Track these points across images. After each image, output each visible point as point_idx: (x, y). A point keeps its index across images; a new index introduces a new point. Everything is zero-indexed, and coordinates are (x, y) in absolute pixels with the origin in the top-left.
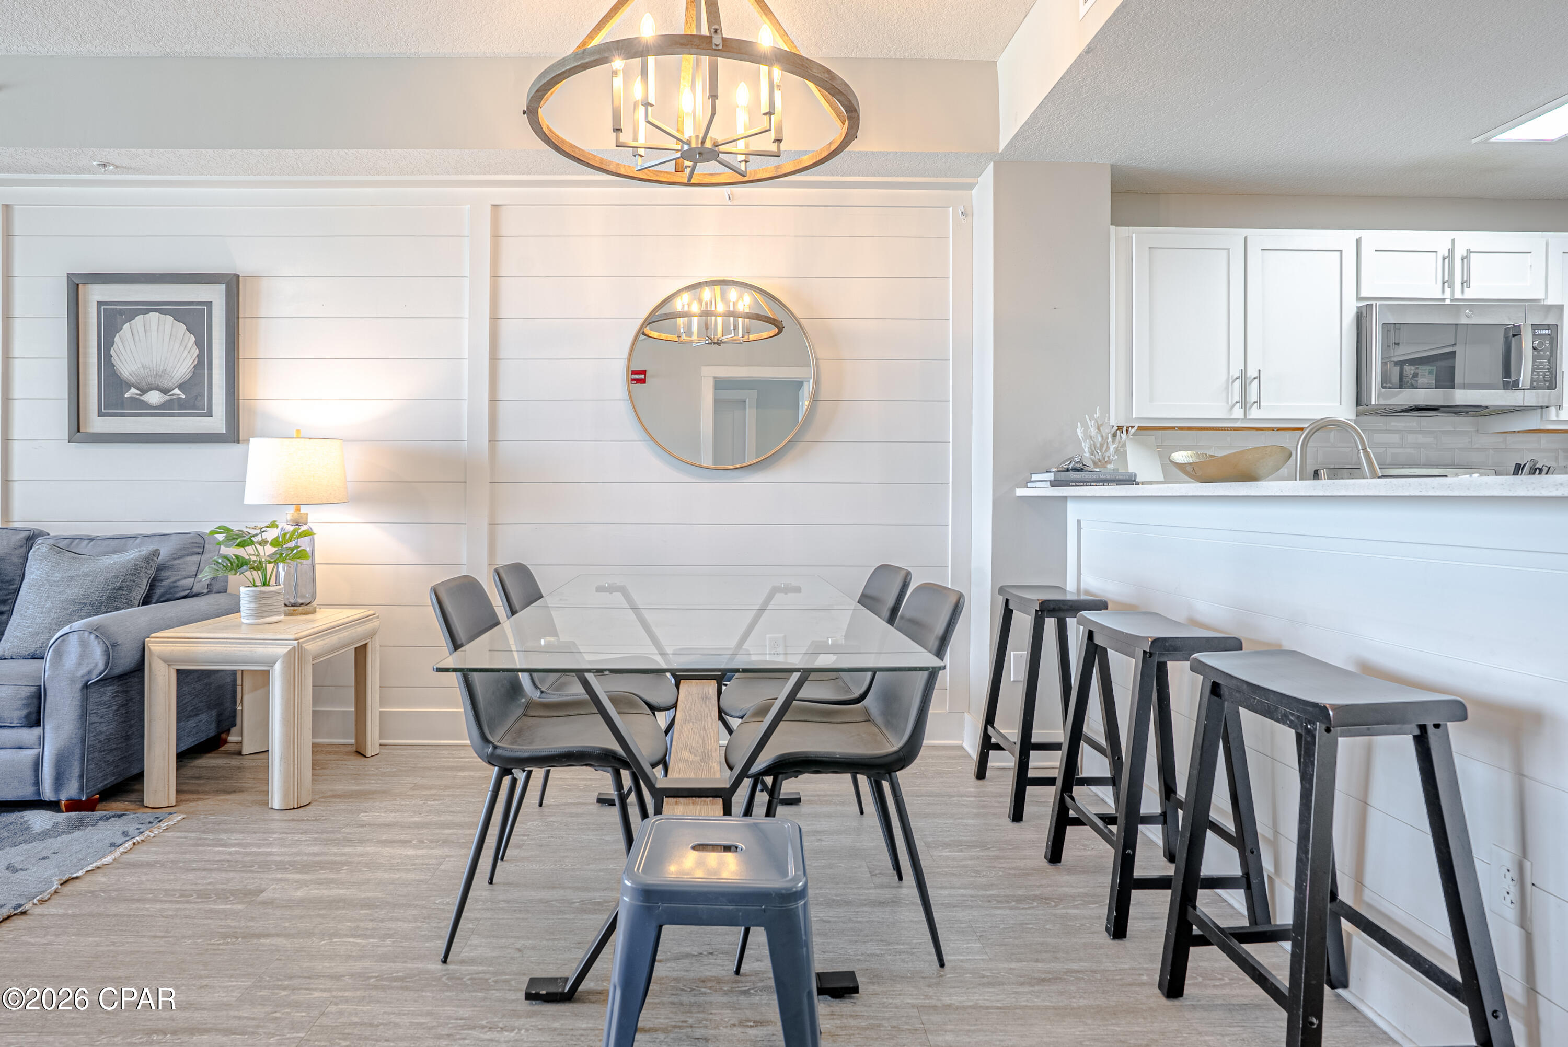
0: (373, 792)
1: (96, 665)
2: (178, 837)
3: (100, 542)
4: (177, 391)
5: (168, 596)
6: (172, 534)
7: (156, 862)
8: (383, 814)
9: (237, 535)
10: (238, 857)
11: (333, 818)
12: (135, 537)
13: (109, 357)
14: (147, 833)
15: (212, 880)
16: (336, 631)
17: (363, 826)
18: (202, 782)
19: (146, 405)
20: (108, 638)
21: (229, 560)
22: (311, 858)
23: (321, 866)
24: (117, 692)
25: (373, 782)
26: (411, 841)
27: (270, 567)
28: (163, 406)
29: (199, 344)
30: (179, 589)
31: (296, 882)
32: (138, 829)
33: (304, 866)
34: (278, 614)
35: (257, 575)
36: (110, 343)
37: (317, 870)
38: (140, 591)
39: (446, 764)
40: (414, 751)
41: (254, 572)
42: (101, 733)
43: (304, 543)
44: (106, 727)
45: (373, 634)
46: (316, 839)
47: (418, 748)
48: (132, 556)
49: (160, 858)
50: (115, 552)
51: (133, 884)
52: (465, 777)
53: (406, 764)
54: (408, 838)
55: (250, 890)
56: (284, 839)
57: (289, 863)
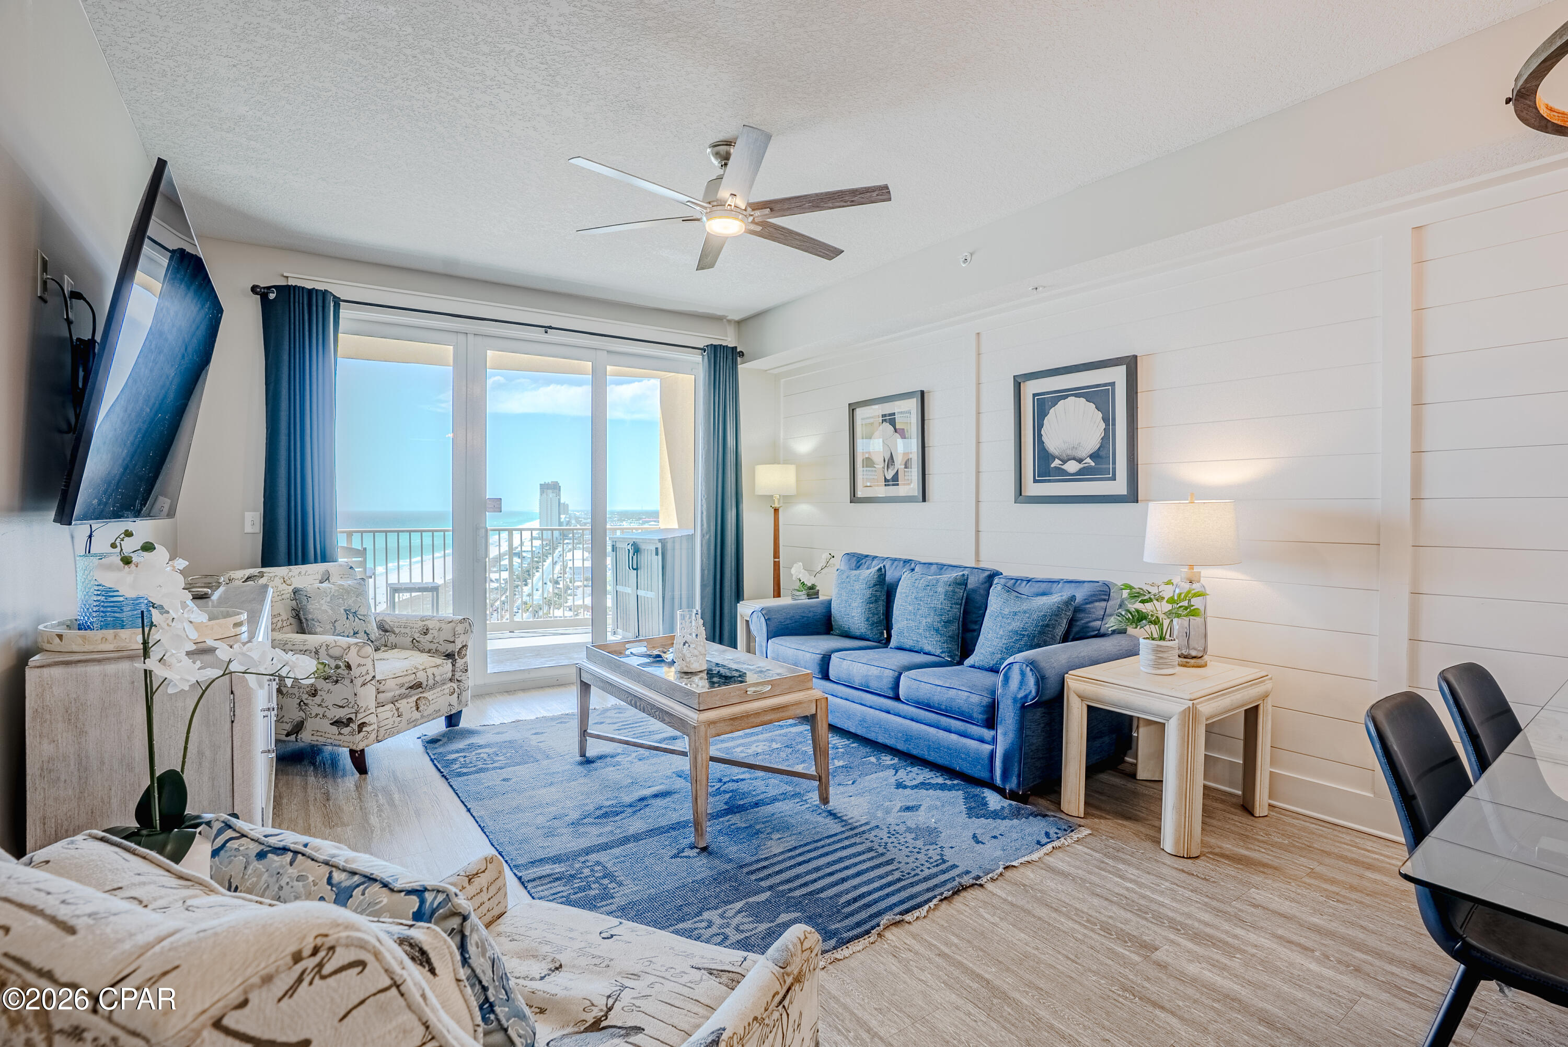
0: (1265, 865)
1: (1031, 692)
2: (1086, 854)
3: (1034, 584)
4: (1088, 460)
5: (1081, 634)
6: (1084, 582)
7: (1069, 874)
8: (1276, 899)
9: (1138, 593)
10: (1135, 897)
11: (1223, 884)
12: (1058, 582)
13: (1040, 436)
14: (1062, 840)
15: (1113, 915)
16: (1229, 693)
17: (1256, 906)
18: (1103, 798)
19: (1065, 473)
20: (1039, 672)
21: (1131, 613)
22: (1202, 927)
23: (1213, 942)
24: (1044, 713)
25: (1263, 850)
26: (1313, 951)
27: (1166, 623)
28: (1080, 472)
29: (1105, 419)
30: (1089, 630)
31: (1188, 952)
32: (1056, 833)
33: (1195, 934)
34: (1173, 666)
35: (1154, 629)
36: (1041, 426)
37: (1208, 946)
38: (1060, 630)
39: (1349, 854)
40: (1308, 824)
41: (1152, 626)
42: (1032, 744)
43: (1197, 602)
44: (1037, 741)
45: (1265, 696)
46: (1206, 904)
47: (1312, 820)
48: (1056, 600)
49: (1072, 870)
50: (1044, 594)
51: (1052, 890)
52: (1375, 881)
53: (1299, 838)
54: (1309, 944)
55: (1145, 941)
56: (1175, 891)
57: (1181, 923)
